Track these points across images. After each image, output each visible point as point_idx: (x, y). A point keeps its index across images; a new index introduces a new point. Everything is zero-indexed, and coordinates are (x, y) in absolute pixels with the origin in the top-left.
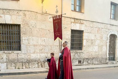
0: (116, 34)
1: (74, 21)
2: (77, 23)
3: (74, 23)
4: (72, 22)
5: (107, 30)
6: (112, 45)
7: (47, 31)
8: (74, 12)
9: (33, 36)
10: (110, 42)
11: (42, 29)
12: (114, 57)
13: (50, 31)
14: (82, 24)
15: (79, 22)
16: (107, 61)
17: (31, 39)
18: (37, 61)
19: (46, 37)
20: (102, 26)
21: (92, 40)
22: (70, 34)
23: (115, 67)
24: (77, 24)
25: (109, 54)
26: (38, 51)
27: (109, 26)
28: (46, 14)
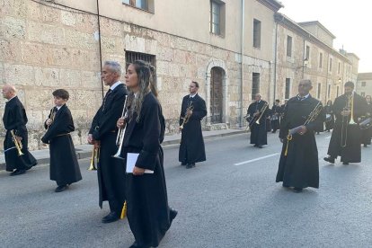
0: (224, 68)
1: (132, 30)
2: (138, 35)
3: (130, 34)
4: (126, 33)
5: (205, 57)
6: (216, 90)
7: (61, 50)
8: (130, 9)
9: (16, 62)
10: (212, 83)
11: (43, 43)
12: (221, 116)
13: (69, 50)
14: (150, 38)
15: (144, 34)
16: (209, 124)
17: (9, 69)
18: (36, 131)
19: (58, 67)
20: (195, 47)
21: (175, 79)
22: (124, 61)
23: (223, 135)
24: (138, 39)
25: (211, 109)
26: (37, 105)
27: (209, 48)
28: (53, 5)
